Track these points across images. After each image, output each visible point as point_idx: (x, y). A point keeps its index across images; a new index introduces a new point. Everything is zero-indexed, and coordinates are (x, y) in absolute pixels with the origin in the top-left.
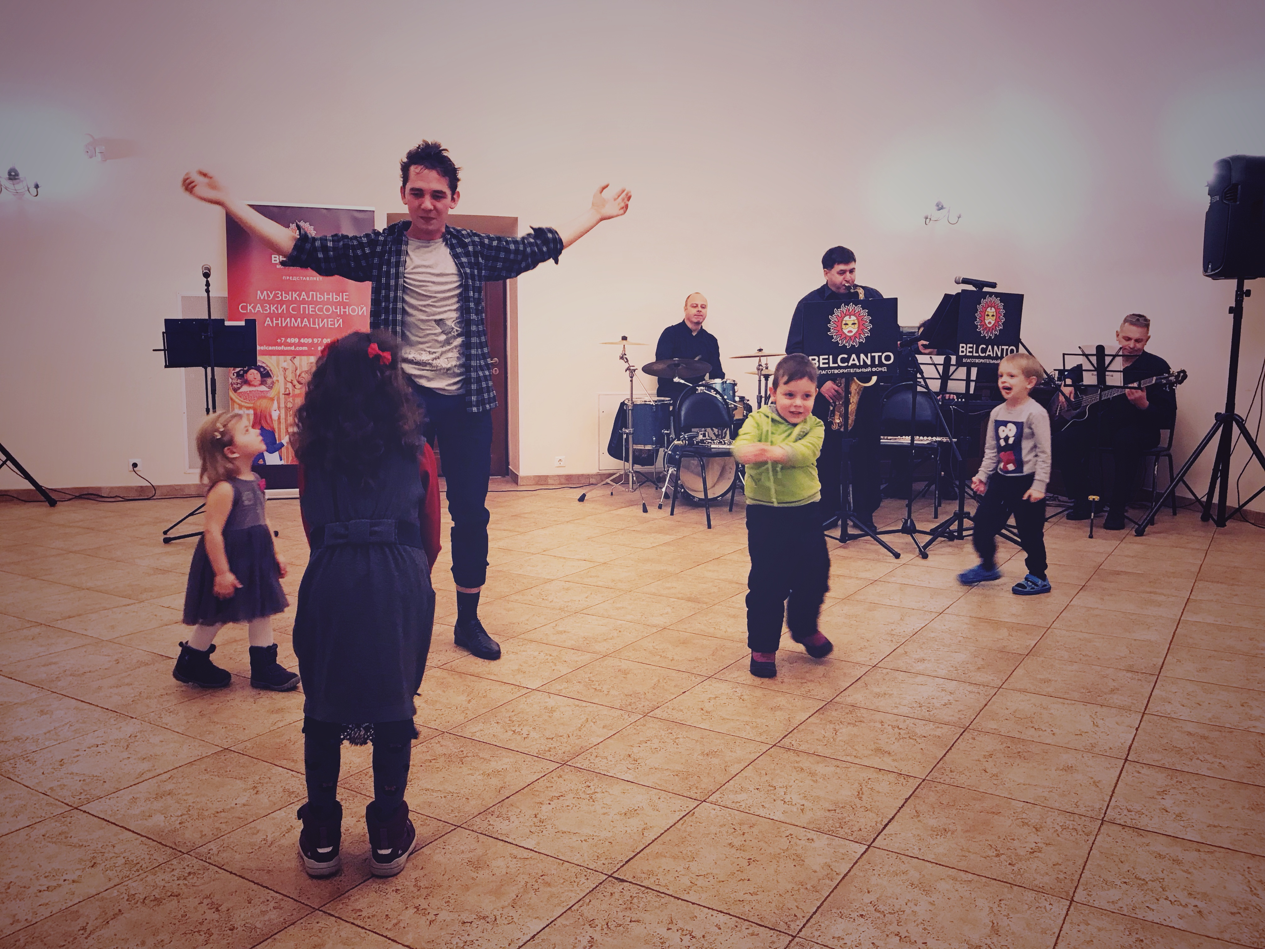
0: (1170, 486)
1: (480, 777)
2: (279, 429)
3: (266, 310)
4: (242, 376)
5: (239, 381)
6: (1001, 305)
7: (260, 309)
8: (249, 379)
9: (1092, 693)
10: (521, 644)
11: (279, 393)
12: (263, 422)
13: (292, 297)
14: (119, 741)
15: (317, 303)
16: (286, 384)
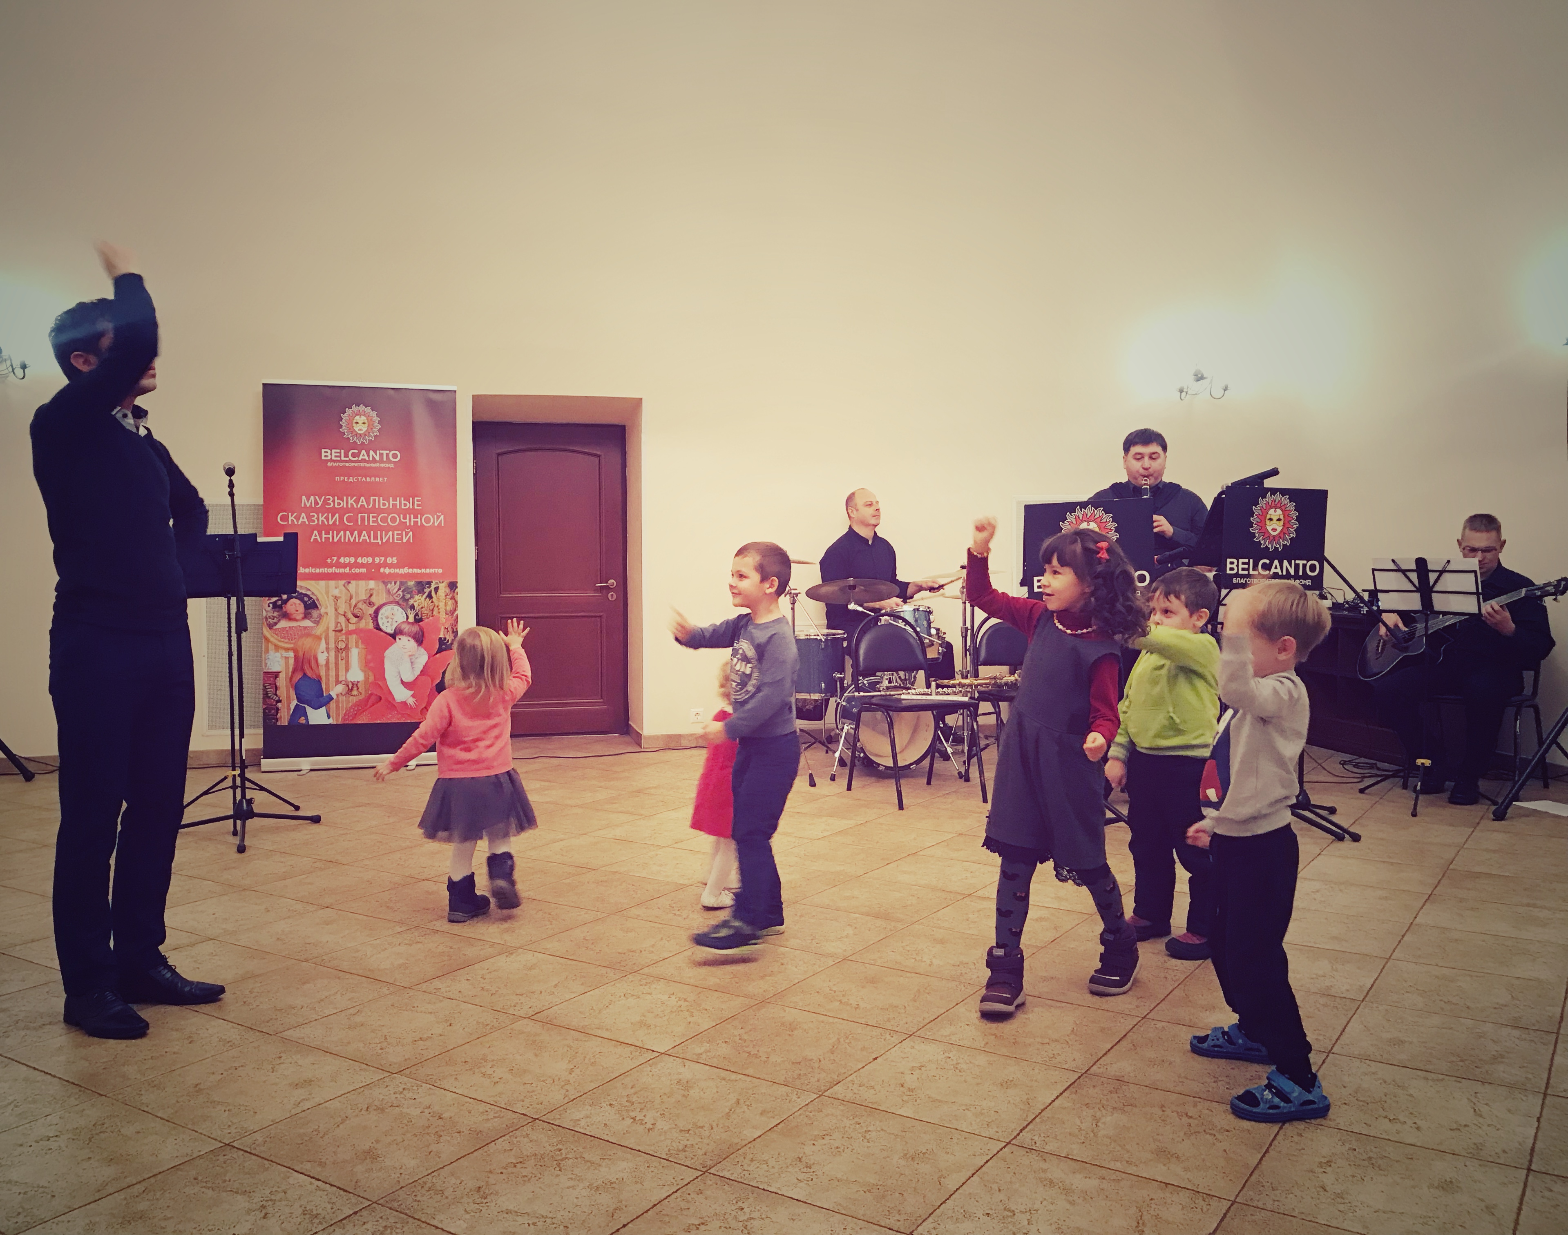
0: (1538, 751)
1: (585, 1193)
2: (327, 675)
3: (314, 521)
4: (280, 607)
5: (276, 614)
6: (1291, 506)
7: (306, 520)
8: (288, 612)
9: (1467, 1062)
10: (644, 982)
11: (328, 628)
12: (306, 667)
13: (347, 502)
14: (78, 1131)
15: (380, 511)
16: (337, 617)
